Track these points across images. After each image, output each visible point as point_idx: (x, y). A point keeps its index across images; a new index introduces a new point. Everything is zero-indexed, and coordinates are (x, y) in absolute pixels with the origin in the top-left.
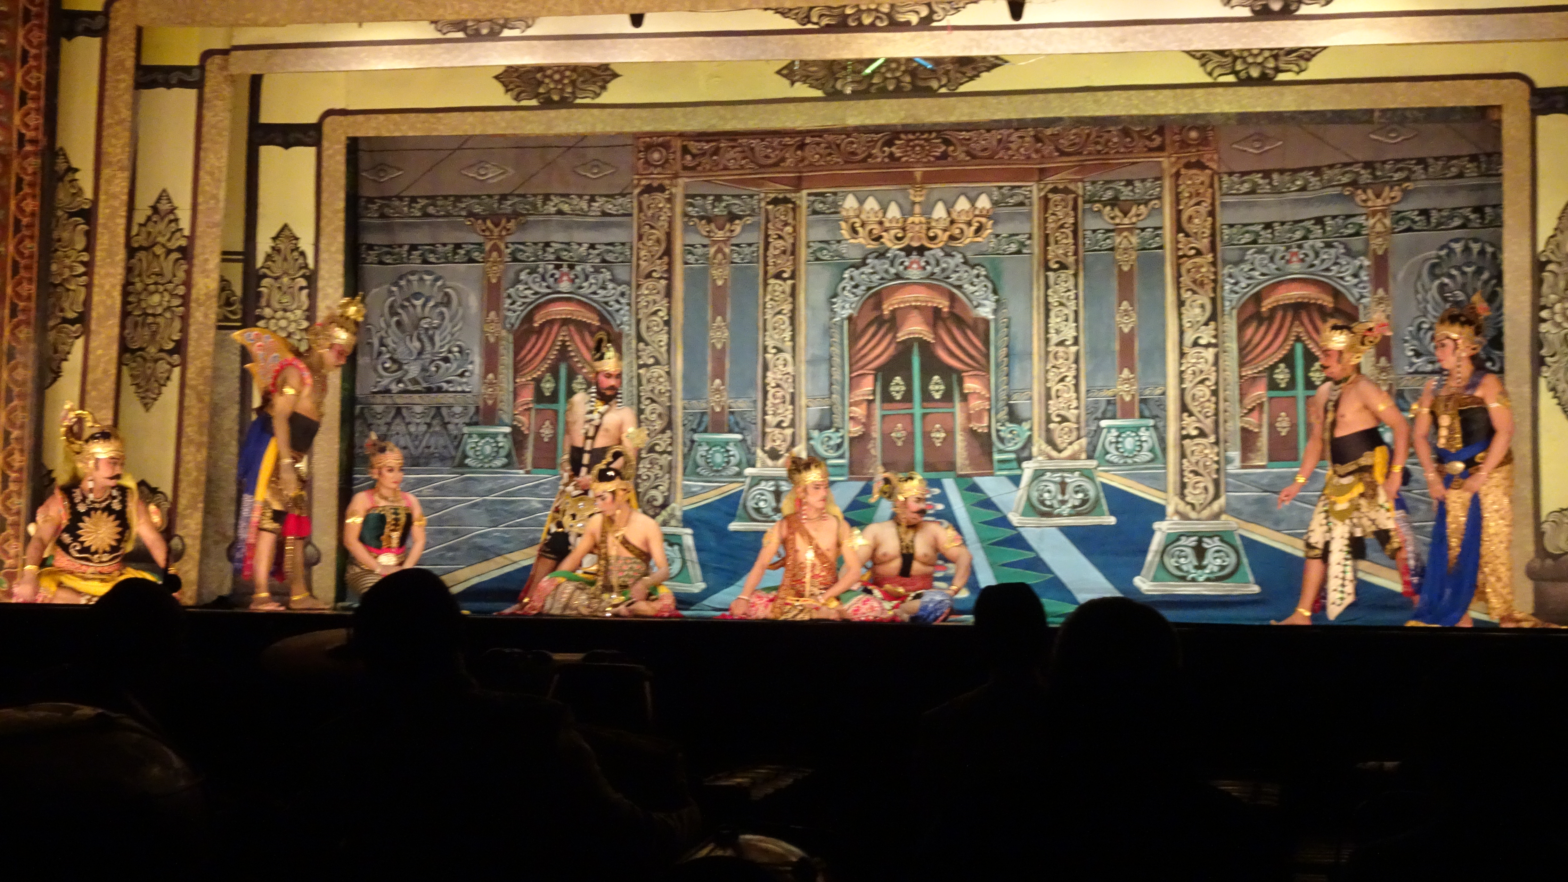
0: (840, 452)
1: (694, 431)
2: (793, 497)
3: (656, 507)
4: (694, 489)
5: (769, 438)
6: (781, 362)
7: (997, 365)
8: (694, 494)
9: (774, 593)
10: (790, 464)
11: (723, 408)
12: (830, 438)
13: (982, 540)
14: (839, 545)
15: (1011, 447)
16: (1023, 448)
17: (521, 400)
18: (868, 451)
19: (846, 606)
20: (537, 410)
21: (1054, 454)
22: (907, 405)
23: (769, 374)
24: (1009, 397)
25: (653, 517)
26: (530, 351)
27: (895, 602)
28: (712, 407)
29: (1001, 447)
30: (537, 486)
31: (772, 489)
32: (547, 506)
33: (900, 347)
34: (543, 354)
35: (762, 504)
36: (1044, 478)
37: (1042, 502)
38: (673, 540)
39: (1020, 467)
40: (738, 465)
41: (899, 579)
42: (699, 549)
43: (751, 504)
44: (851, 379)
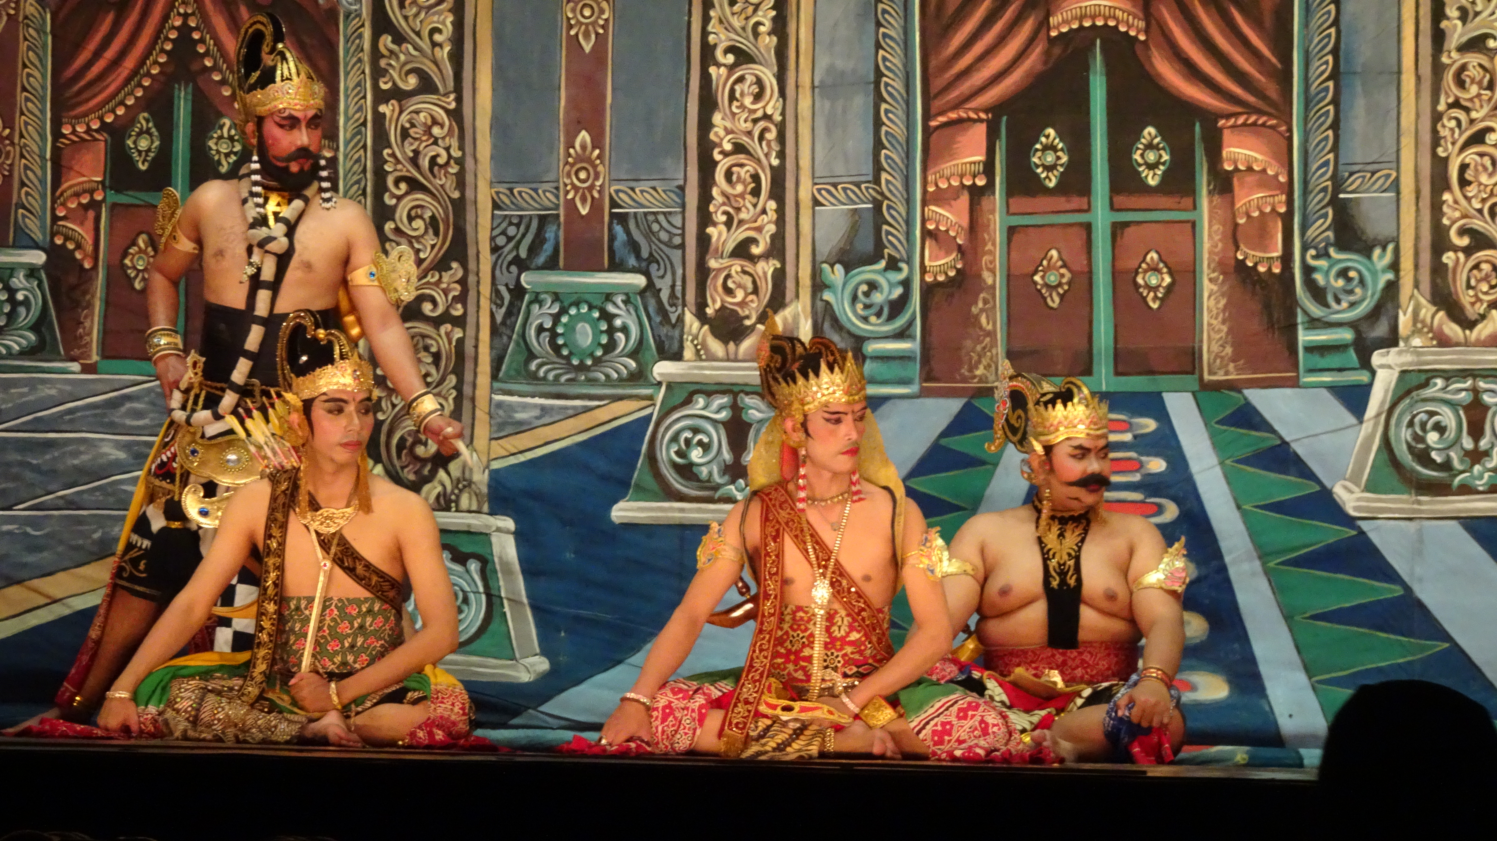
0: (900, 322)
1: (522, 265)
2: (777, 437)
3: (423, 461)
4: (520, 416)
5: (714, 286)
6: (748, 88)
7: (1308, 102)
8: (522, 428)
9: (727, 686)
10: (766, 353)
11: (597, 207)
12: (873, 286)
13: (1263, 555)
14: (896, 562)
15: (1343, 312)
16: (1375, 314)
17: (71, 182)
18: (975, 321)
19: (914, 723)
20: (114, 206)
21: (1453, 330)
22: (1077, 202)
23: (717, 118)
24: (1338, 183)
25: (415, 487)
26: (97, 54)
27: (1039, 714)
28: (571, 205)
29: (1316, 311)
30: (113, 404)
31: (723, 415)
32: (139, 457)
33: (1057, 51)
34: (129, 63)
35: (696, 455)
36: (1428, 392)
37: (1424, 457)
38: (466, 548)
39: (1365, 364)
40: (634, 355)
41: (1049, 652)
42: (530, 570)
43: (667, 453)
44: (927, 132)
